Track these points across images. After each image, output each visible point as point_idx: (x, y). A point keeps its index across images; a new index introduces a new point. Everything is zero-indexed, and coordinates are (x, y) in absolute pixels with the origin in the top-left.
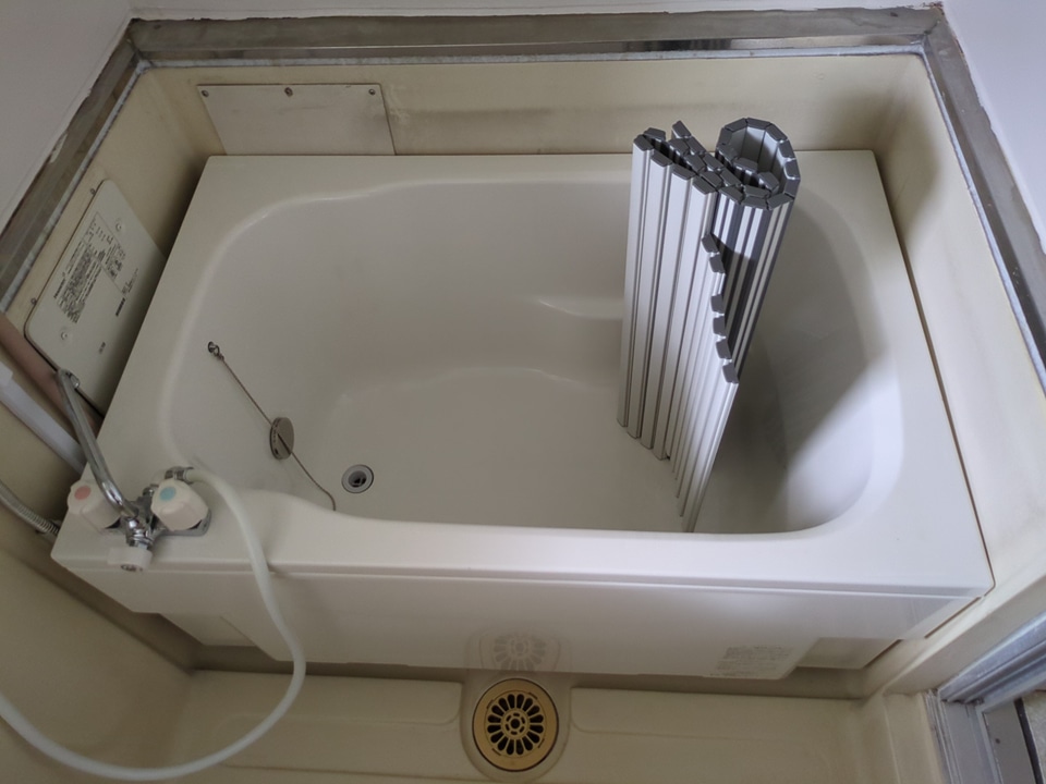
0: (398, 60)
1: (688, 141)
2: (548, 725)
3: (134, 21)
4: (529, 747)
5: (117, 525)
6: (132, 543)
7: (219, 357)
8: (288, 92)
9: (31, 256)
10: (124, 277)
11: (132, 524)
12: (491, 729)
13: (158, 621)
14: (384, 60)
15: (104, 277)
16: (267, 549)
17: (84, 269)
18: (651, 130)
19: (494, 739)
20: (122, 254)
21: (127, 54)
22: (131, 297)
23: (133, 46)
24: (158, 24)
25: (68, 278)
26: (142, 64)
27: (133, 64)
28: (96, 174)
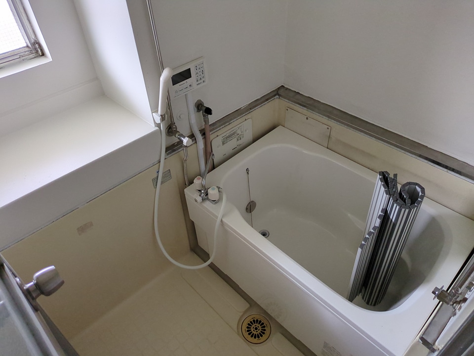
0: (338, 123)
1: (395, 180)
2: (265, 337)
3: (282, 86)
4: (255, 337)
5: (200, 191)
6: (200, 196)
7: (248, 173)
8: (307, 118)
9: (223, 126)
10: (240, 142)
11: (203, 191)
12: (249, 324)
13: (193, 223)
14: (335, 122)
15: (236, 139)
16: (223, 216)
17: (232, 135)
18: (386, 172)
19: (248, 328)
20: (243, 137)
21: (275, 93)
22: (238, 148)
23: (277, 91)
24: (287, 89)
25: (227, 135)
26: (277, 96)
27: (275, 95)
28: (249, 116)
